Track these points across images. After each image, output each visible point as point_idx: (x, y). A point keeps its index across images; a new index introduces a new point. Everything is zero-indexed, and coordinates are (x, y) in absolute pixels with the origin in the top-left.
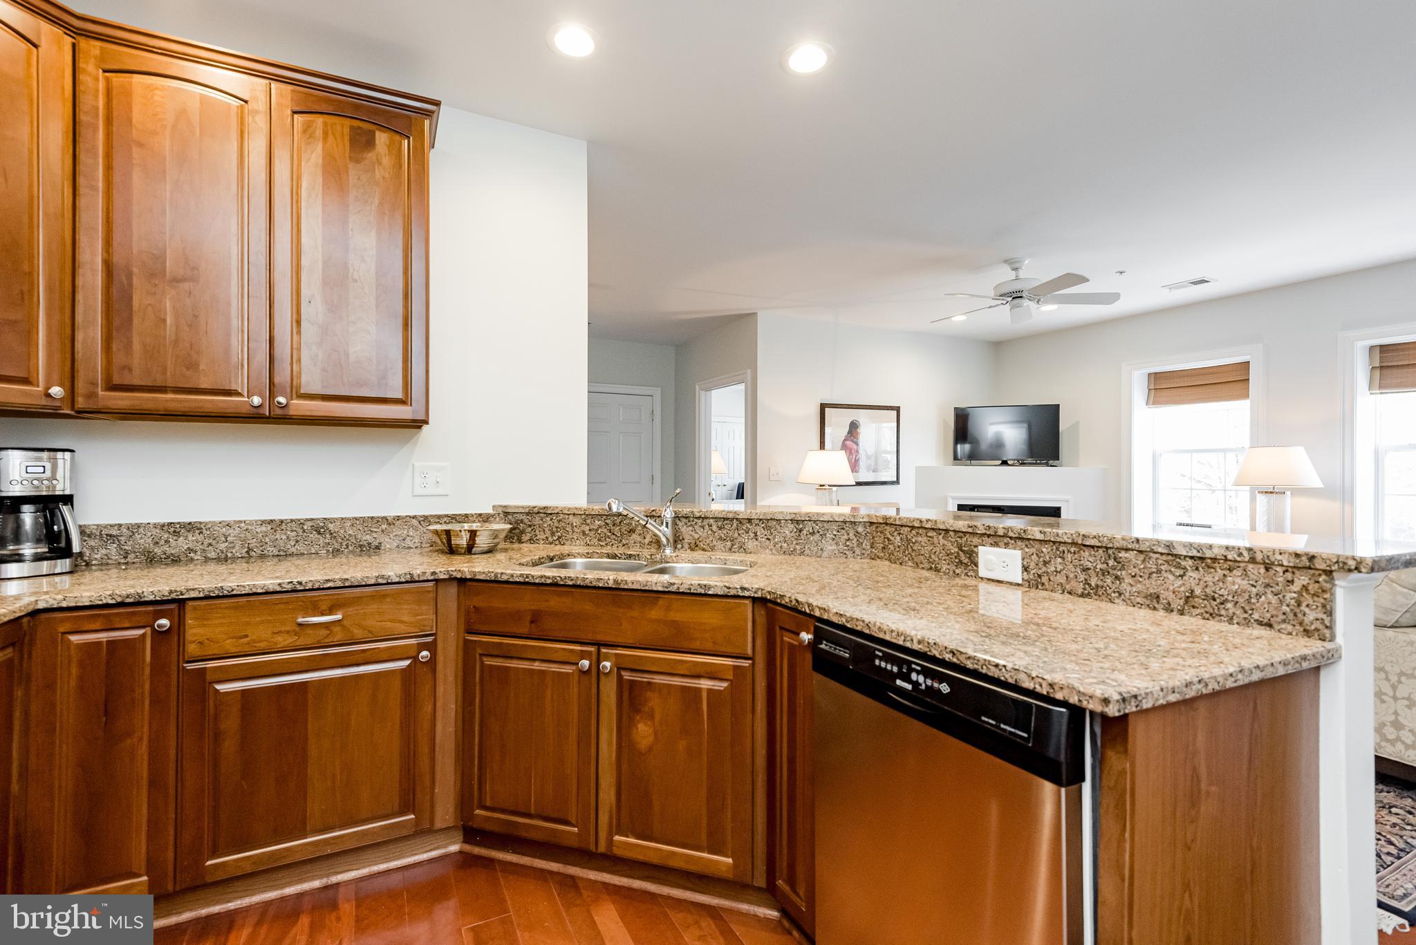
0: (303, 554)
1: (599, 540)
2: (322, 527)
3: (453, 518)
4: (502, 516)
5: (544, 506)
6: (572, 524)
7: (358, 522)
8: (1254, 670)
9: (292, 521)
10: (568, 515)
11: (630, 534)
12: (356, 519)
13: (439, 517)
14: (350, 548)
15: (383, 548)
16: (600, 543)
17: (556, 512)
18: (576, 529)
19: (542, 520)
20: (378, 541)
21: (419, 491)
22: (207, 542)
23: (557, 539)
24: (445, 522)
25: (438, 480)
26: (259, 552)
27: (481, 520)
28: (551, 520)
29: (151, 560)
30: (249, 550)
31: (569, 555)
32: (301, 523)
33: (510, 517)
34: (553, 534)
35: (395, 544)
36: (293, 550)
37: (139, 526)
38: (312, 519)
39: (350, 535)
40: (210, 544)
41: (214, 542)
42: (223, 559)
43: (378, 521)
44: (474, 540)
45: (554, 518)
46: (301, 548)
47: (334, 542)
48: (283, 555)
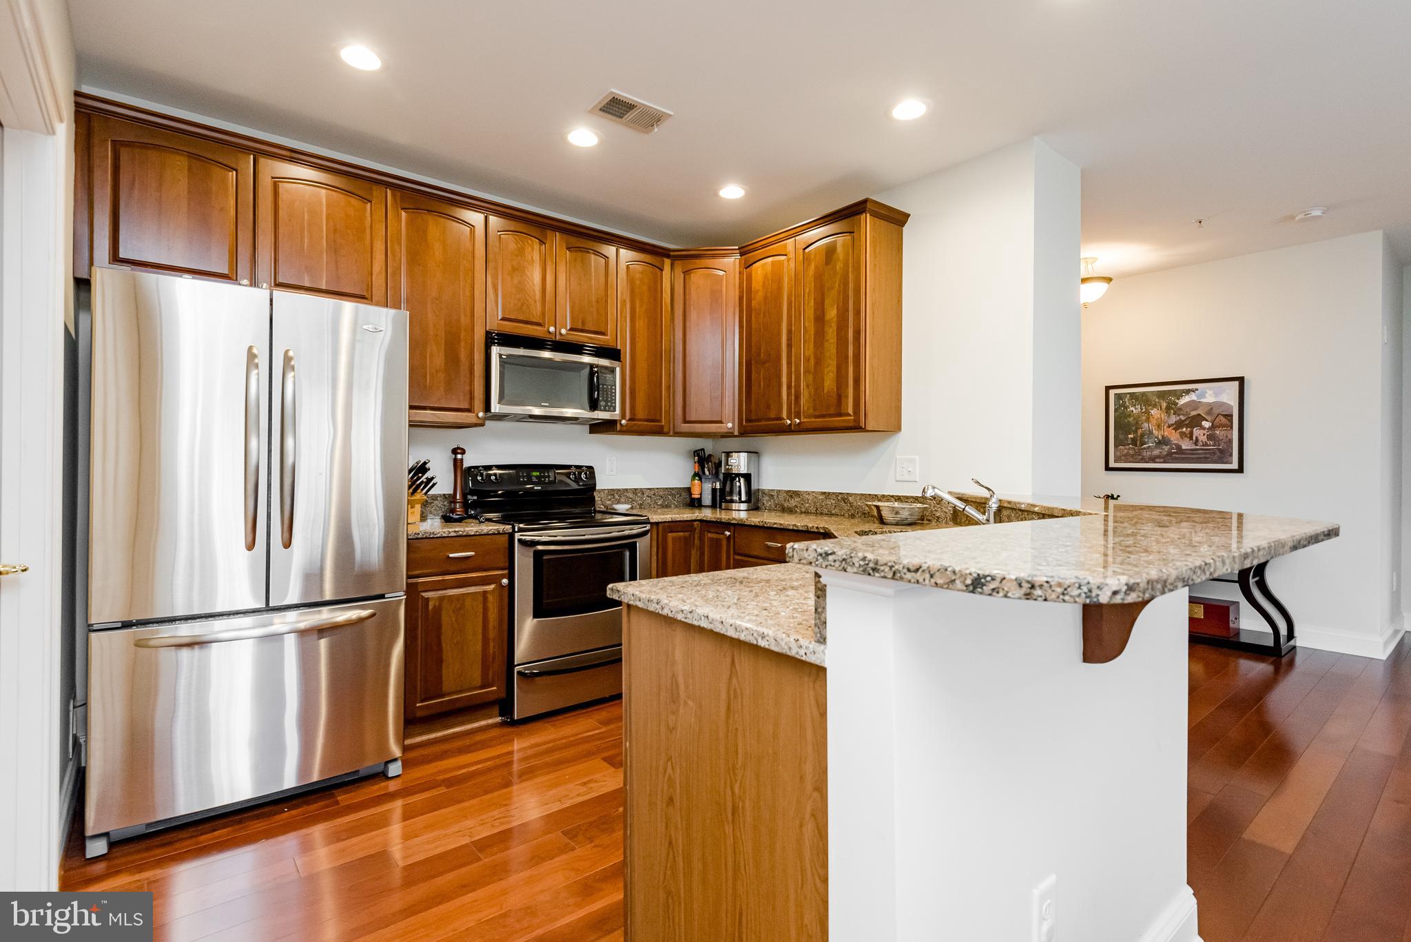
3: (917, 499)
8: (703, 618)
9: (833, 493)
12: (862, 495)
13: (907, 497)
14: (860, 514)
21: (898, 478)
22: (801, 502)
24: (911, 502)
25: (910, 470)
26: (820, 511)
29: (784, 509)
30: (817, 509)
32: (837, 495)
36: (834, 512)
37: (780, 490)
38: (842, 493)
39: (859, 505)
40: (802, 504)
42: (807, 513)
43: (873, 498)
44: (881, 514)
46: (837, 511)
47: (851, 509)
48: (831, 515)
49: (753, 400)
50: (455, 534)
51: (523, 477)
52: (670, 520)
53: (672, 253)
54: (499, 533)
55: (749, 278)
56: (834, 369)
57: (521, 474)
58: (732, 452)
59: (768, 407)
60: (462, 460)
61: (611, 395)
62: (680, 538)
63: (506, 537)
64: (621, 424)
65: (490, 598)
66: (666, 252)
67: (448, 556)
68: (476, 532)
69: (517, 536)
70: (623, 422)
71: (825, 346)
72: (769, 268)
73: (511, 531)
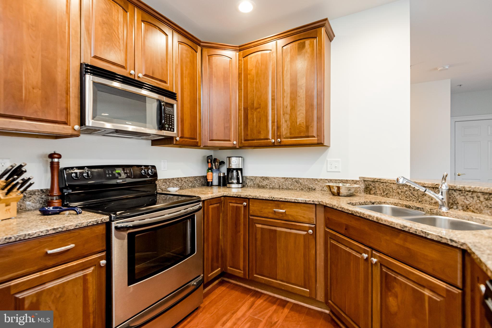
0: (293, 189)
1: (406, 197)
2: (298, 181)
3: (342, 181)
4: (363, 182)
5: (380, 178)
6: (393, 188)
7: (308, 180)
9: (290, 178)
10: (391, 183)
11: (423, 196)
12: (308, 179)
13: (336, 180)
14: (306, 189)
15: (316, 190)
16: (407, 199)
17: (385, 181)
18: (394, 191)
19: (379, 185)
20: (314, 187)
21: (329, 170)
22: (270, 183)
23: (386, 195)
24: (338, 182)
25: (336, 166)
26: (282, 187)
27: (353, 183)
28: (383, 185)
29: (259, 187)
30: (280, 186)
31: (385, 203)
32: (292, 179)
33: (366, 182)
34: (384, 192)
35: (320, 189)
36: (290, 187)
37: (256, 177)
38: (295, 178)
39: (306, 184)
40: (271, 184)
41: (271, 183)
42: (273, 188)
43: (315, 180)
44: (339, 191)
45: (384, 184)
46: (292, 187)
47: (301, 186)
48: (288, 189)
49: (249, 129)
50: (54, 232)
51: (109, 174)
52: (211, 198)
53: (202, 44)
54: (98, 224)
55: (246, 63)
56: (304, 112)
57: (107, 172)
58: (231, 157)
59: (259, 132)
60: (58, 163)
61: (171, 121)
62: (215, 207)
63: (103, 227)
64: (176, 140)
65: (90, 279)
66: (198, 42)
67: (47, 253)
68: (76, 226)
69: (114, 224)
70: (178, 139)
71: (298, 99)
72: (260, 57)
73: (108, 220)
